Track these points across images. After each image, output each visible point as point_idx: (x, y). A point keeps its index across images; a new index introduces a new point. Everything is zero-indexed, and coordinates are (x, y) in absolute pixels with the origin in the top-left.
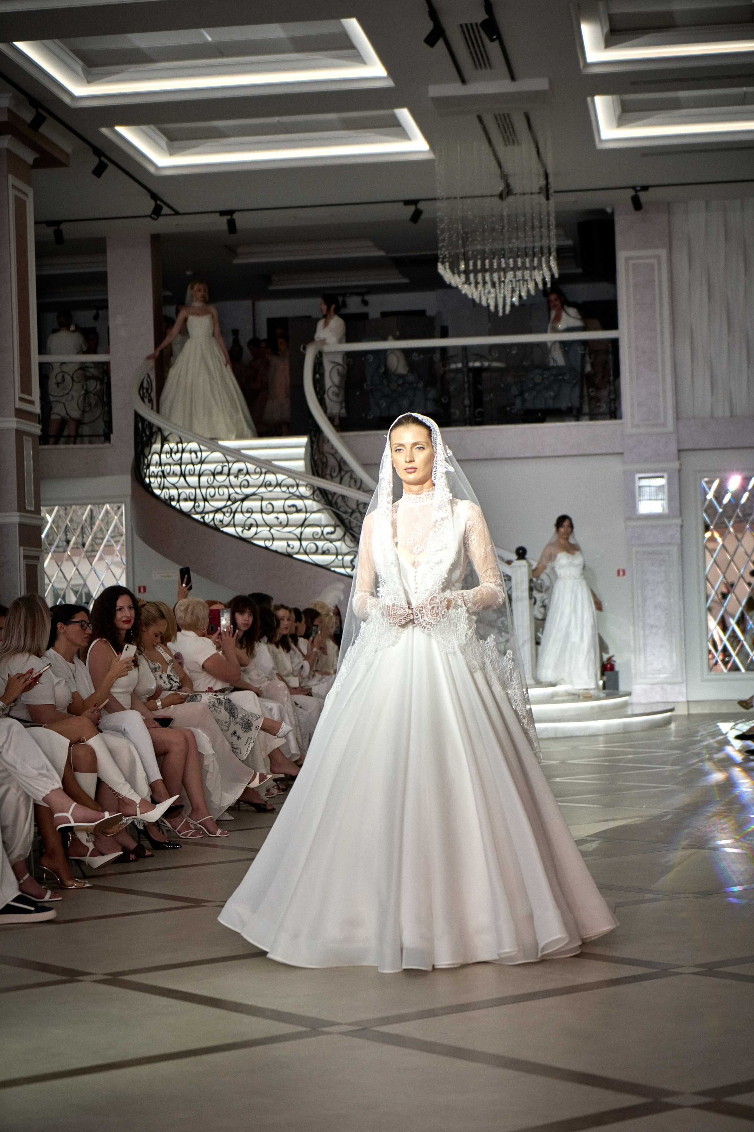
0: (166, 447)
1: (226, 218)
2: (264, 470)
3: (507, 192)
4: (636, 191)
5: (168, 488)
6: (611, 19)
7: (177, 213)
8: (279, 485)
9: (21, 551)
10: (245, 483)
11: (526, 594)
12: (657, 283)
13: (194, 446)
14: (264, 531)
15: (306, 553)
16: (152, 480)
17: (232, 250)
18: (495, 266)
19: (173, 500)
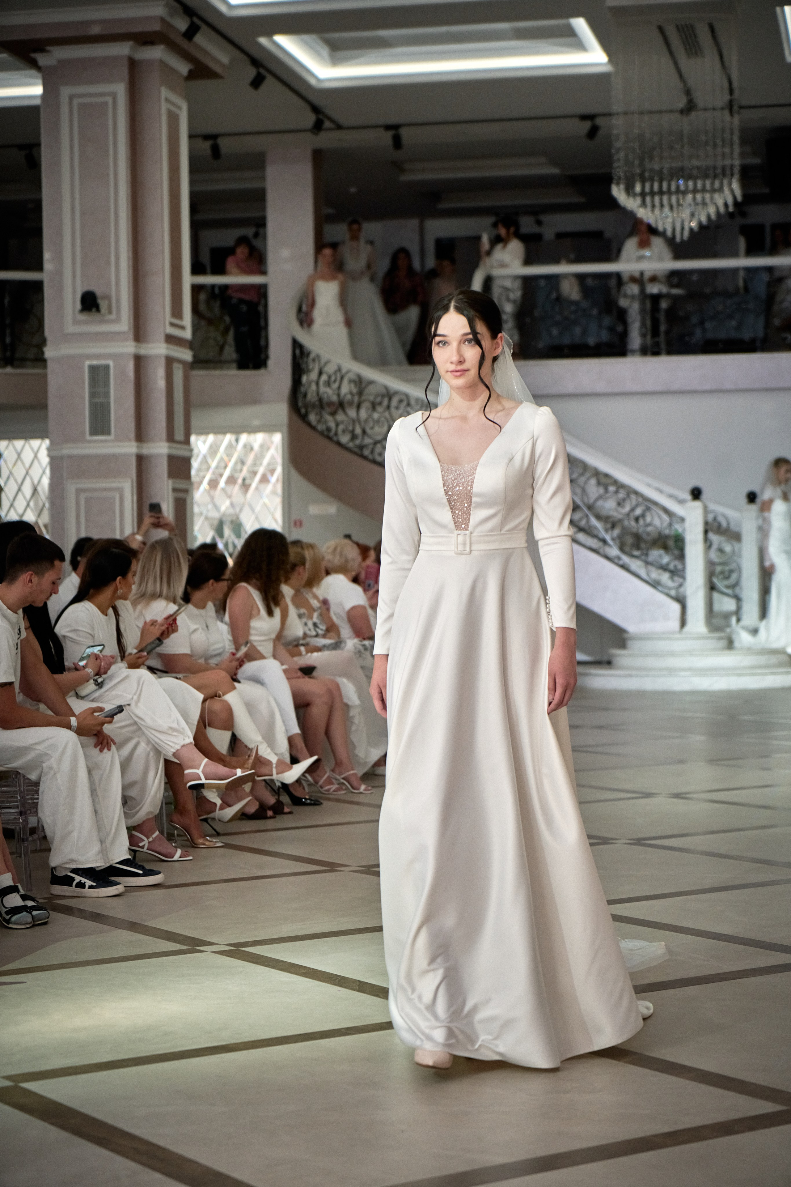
0: (324, 375)
1: (390, 134)
3: (690, 107)
7: (339, 127)
9: (169, 484)
11: (700, 537)
17: (398, 166)
18: (673, 188)
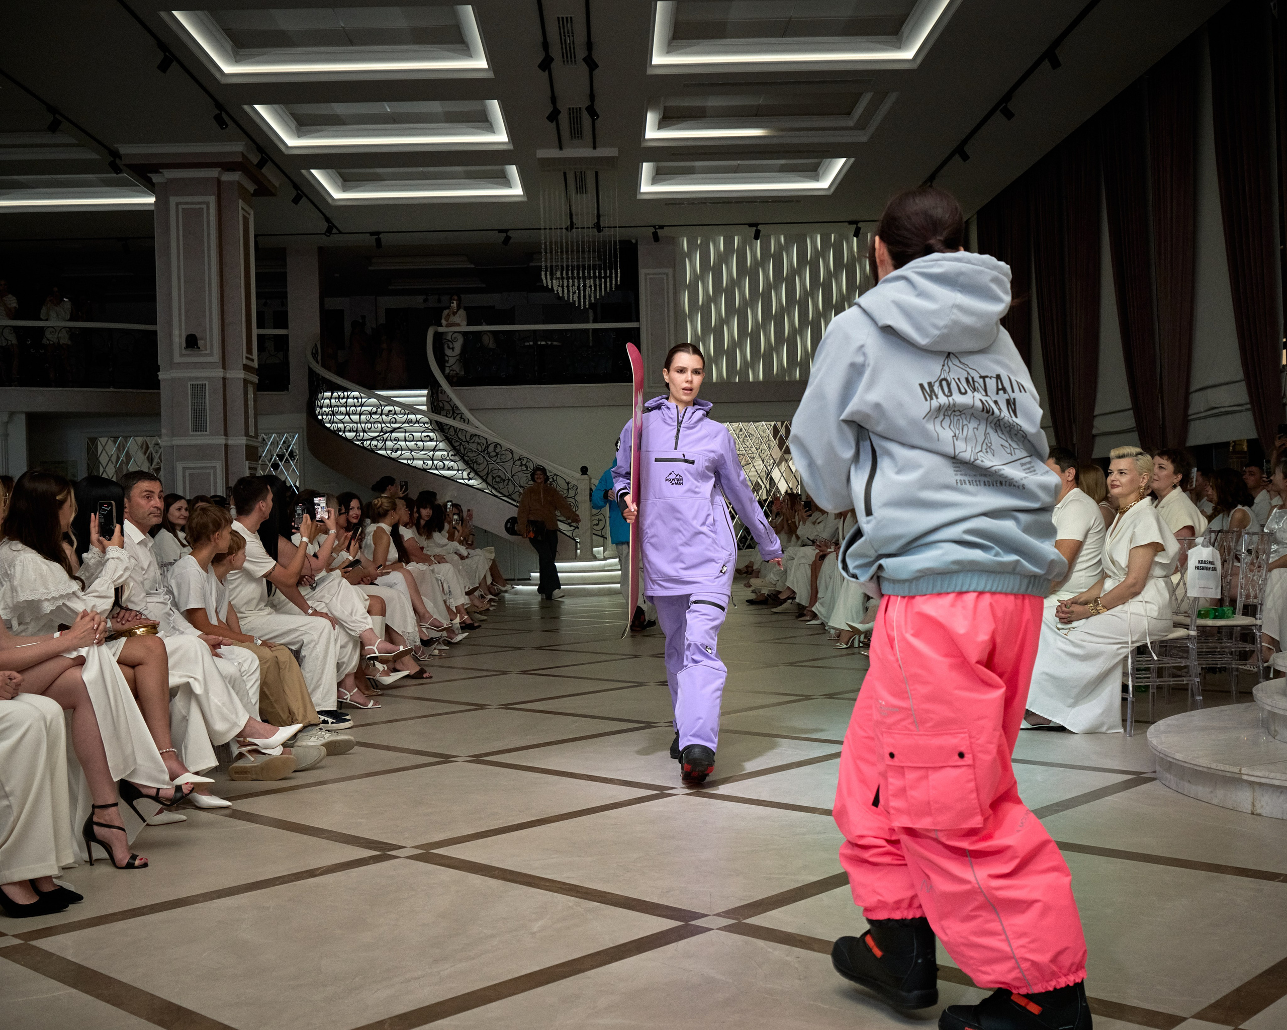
0: (335, 394)
1: (374, 237)
2: (407, 412)
4: (656, 229)
5: (336, 423)
6: (665, 107)
7: (340, 233)
8: (417, 422)
9: (247, 464)
10: (394, 420)
12: (666, 291)
13: (356, 394)
14: (407, 454)
15: (437, 469)
16: (324, 417)
19: (340, 431)
